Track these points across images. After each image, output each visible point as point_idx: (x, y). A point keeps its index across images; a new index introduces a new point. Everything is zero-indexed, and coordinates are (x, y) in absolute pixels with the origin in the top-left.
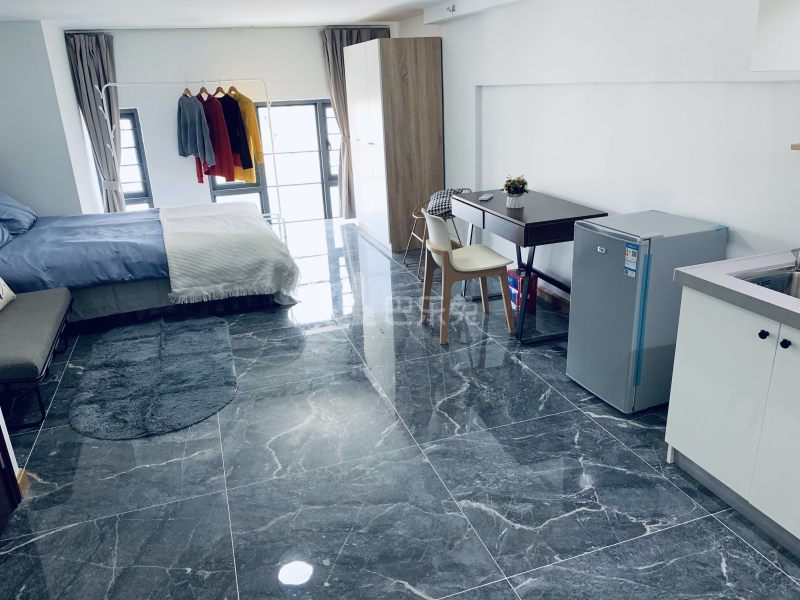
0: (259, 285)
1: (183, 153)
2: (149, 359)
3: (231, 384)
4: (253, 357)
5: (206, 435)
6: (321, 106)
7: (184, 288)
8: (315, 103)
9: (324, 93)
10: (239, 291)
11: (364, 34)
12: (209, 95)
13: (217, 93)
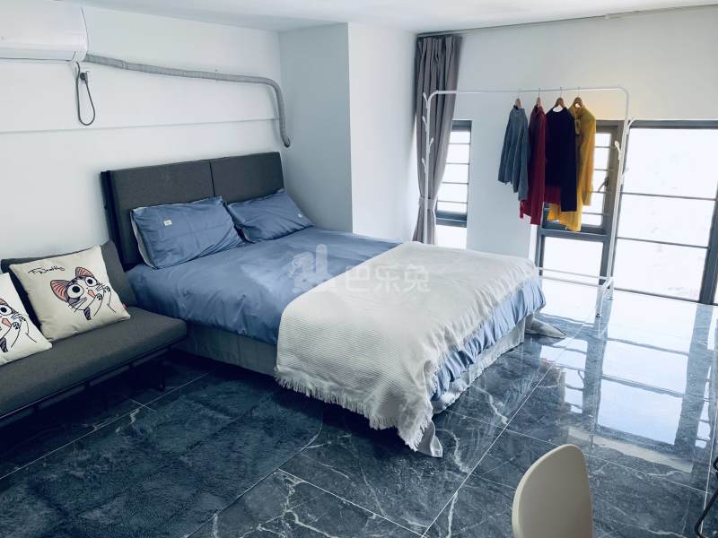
0: (368, 406)
1: (502, 179)
7: (288, 367)
13: (556, 105)
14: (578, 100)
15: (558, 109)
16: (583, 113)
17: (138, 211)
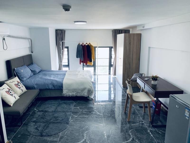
0: (84, 94)
1: (77, 57)
2: (52, 111)
3: (67, 123)
4: (76, 115)
5: (55, 140)
6: (111, 48)
7: (66, 92)
8: (109, 47)
9: (112, 45)
10: (79, 95)
11: (123, 31)
12: (84, 45)
13: (86, 44)
14: (90, 43)
15: (87, 45)
16: (91, 45)
17: (15, 69)
